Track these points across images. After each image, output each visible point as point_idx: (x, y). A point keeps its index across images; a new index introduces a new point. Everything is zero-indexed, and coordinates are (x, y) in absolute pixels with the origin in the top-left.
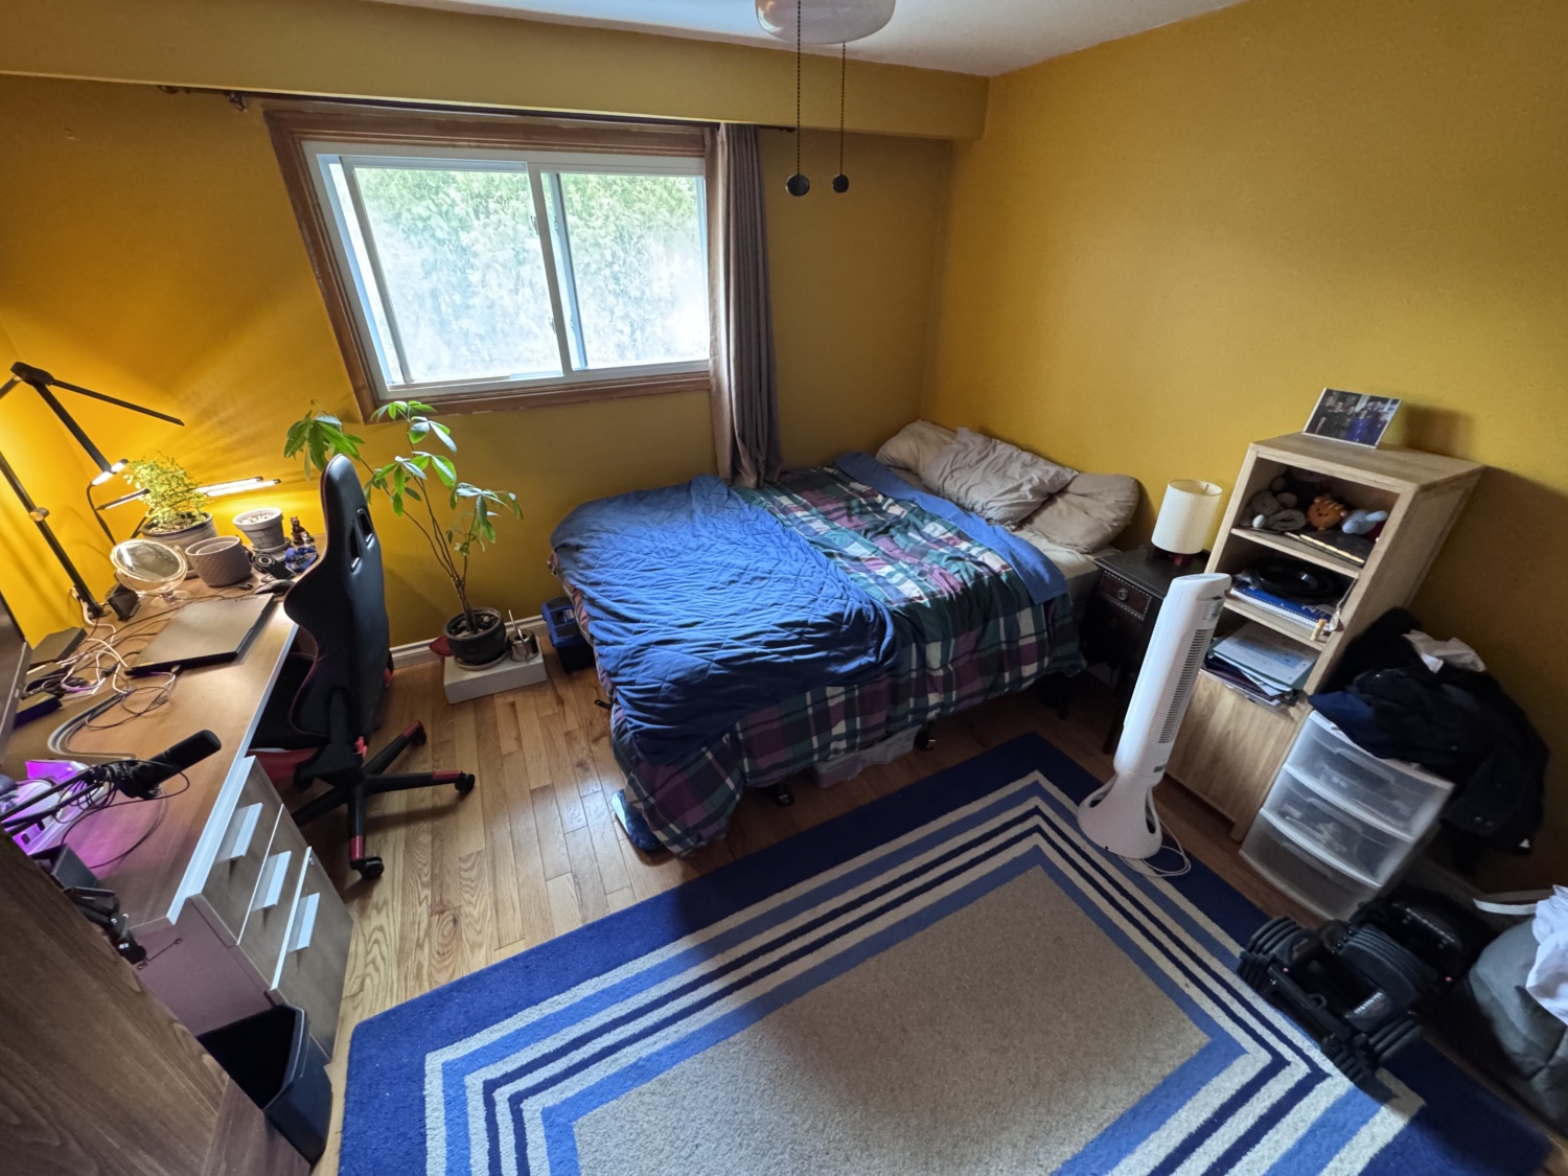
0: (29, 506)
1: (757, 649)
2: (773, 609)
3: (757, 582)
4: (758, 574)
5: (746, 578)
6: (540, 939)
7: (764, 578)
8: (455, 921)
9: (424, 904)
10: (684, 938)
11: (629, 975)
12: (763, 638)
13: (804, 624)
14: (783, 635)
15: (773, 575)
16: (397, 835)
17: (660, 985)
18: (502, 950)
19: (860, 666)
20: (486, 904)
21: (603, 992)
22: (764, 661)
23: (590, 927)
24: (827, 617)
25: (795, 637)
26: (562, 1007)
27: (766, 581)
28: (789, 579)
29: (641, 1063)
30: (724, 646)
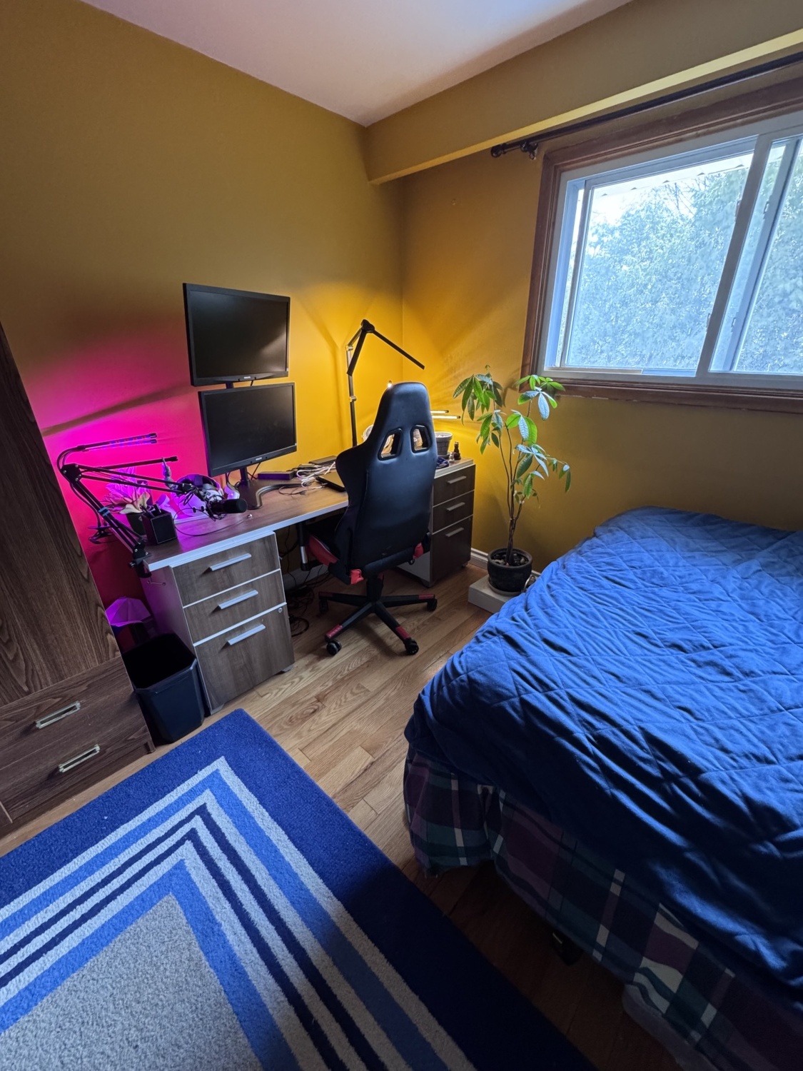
0: (351, 394)
1: (580, 733)
2: (677, 713)
3: (709, 669)
4: (727, 664)
5: (704, 656)
6: (311, 774)
7: (728, 674)
8: (315, 711)
9: (322, 687)
10: (339, 903)
11: (294, 867)
12: (605, 729)
13: (693, 771)
14: (640, 752)
15: (747, 681)
16: (364, 643)
17: (289, 904)
18: (301, 753)
19: (731, 936)
20: (331, 720)
21: (276, 851)
22: (571, 754)
23: (329, 803)
24: (747, 799)
25: (655, 772)
26: (260, 824)
27: (727, 679)
28: (763, 701)
29: (216, 928)
30: (552, 694)
